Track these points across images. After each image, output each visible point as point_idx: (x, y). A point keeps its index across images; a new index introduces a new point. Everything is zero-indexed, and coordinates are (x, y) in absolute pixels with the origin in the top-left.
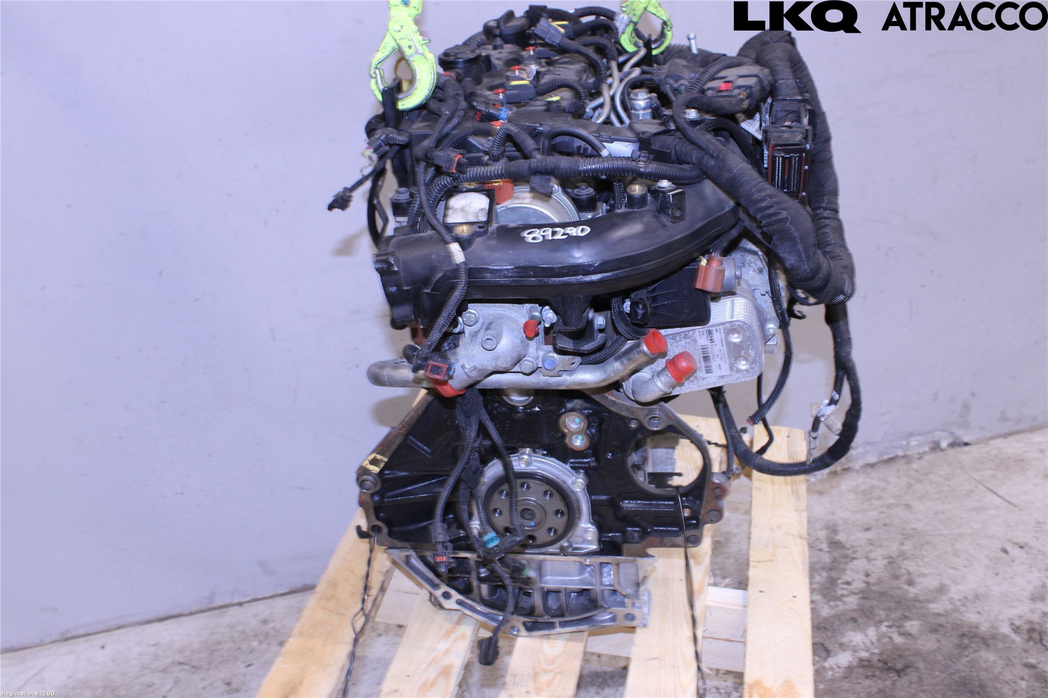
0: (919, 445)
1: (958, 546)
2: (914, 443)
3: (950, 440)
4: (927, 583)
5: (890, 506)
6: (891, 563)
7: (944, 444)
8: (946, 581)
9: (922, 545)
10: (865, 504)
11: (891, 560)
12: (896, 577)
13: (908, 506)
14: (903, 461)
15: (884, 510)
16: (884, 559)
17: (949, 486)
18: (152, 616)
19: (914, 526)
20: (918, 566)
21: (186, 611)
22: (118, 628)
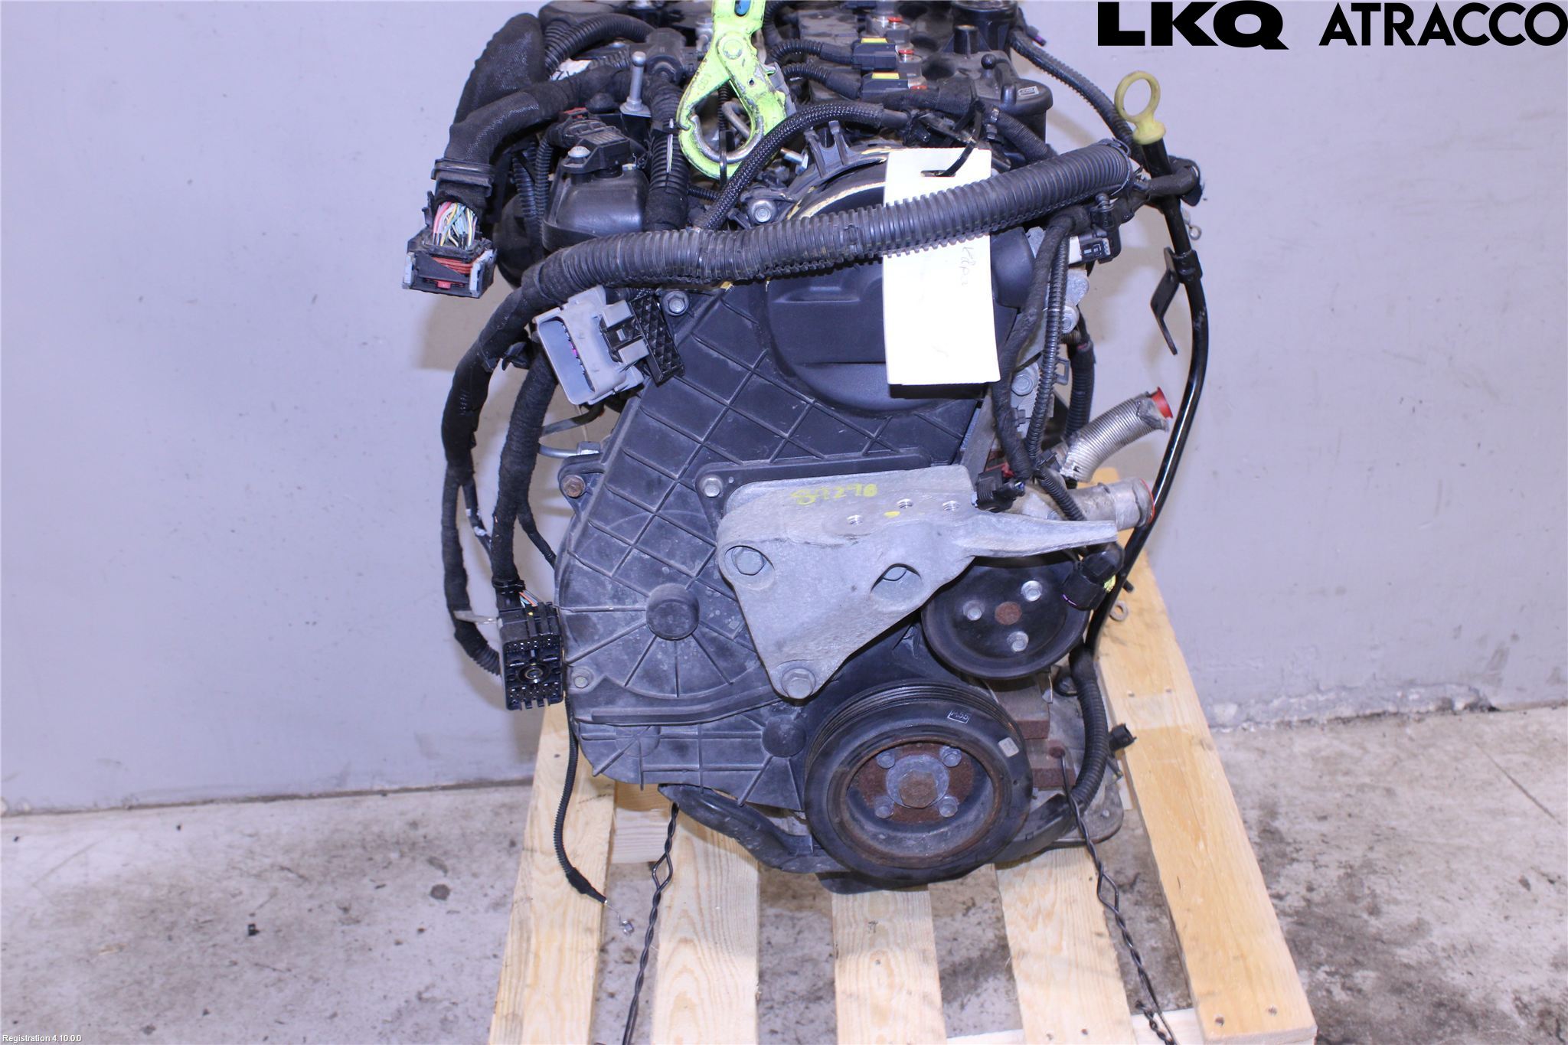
0: (1421, 701)
1: (1454, 866)
2: (1413, 696)
3: (1471, 700)
4: (1399, 915)
5: (1361, 788)
6: (1349, 876)
7: (1459, 705)
8: (1428, 917)
9: (1401, 855)
10: (1326, 778)
11: (1349, 871)
12: (1353, 898)
13: (1389, 792)
14: (1392, 721)
15: (1353, 792)
16: (1339, 867)
17: (1457, 769)
18: (254, 792)
19: (1393, 824)
20: (1390, 887)
21: (303, 792)
22: (205, 802)
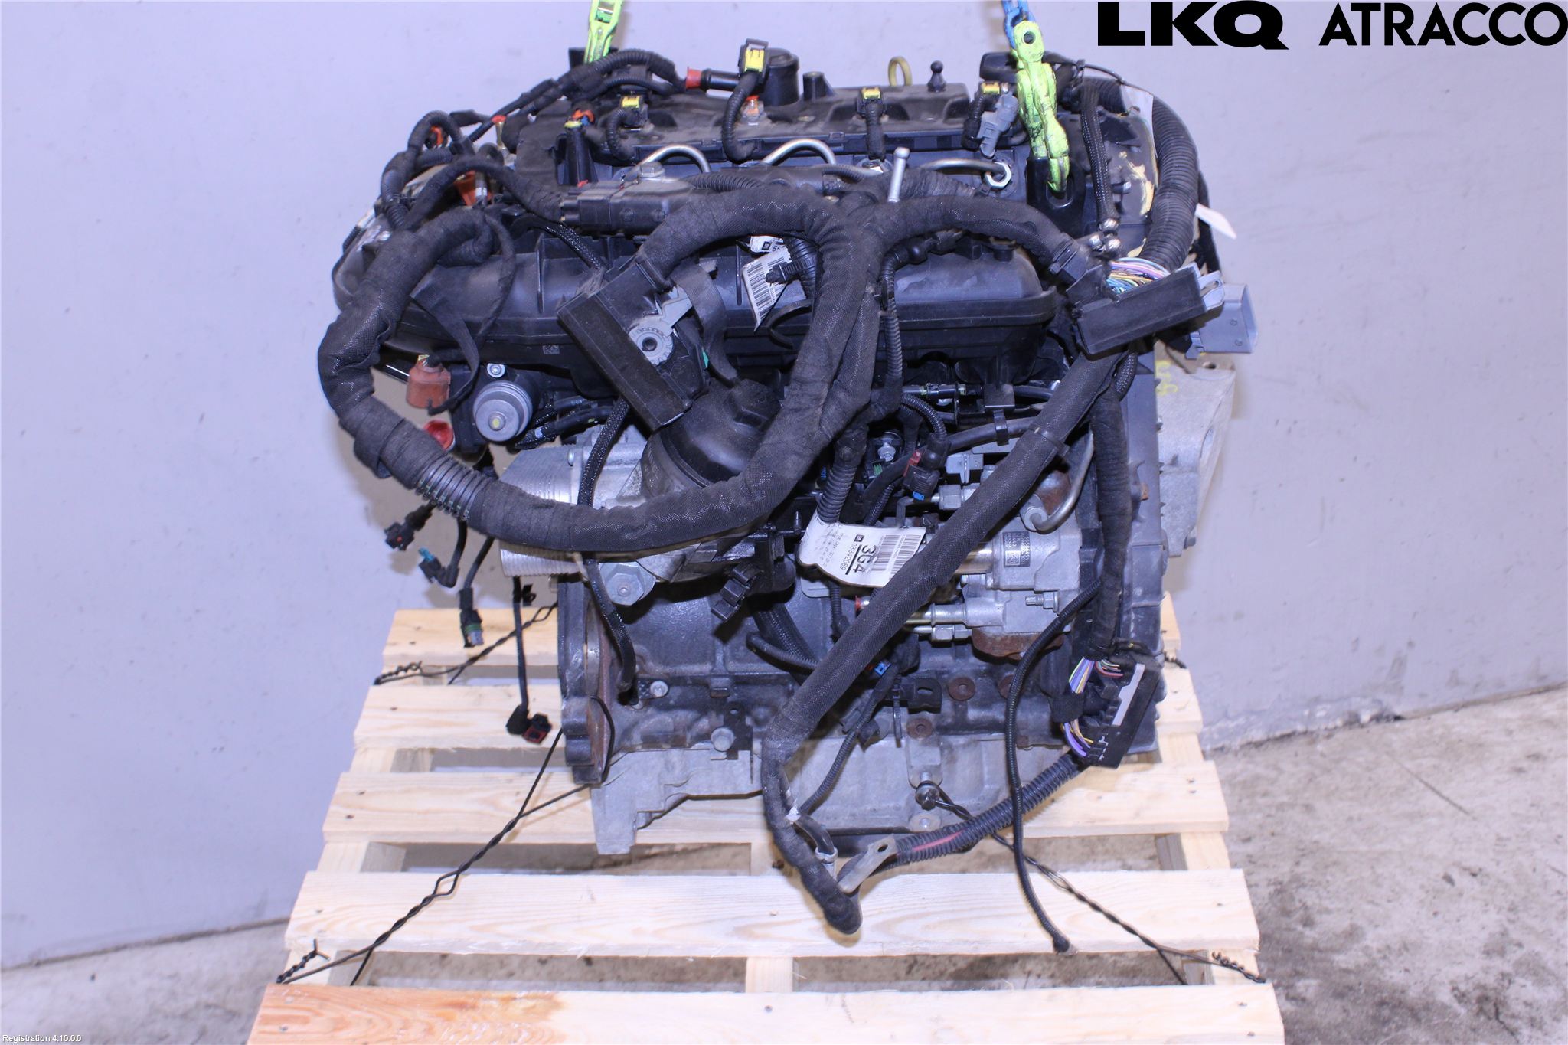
0: (1327, 717)
1: (1379, 871)
2: (1320, 714)
3: (1375, 711)
4: (1333, 923)
5: (1281, 807)
6: (1279, 892)
7: (1365, 717)
8: (1360, 922)
9: (1327, 867)
10: (1245, 802)
11: (1279, 887)
12: (1286, 913)
13: (1308, 808)
14: (1302, 740)
15: (1273, 811)
16: (1269, 885)
17: (1370, 779)
18: (169, 932)
19: (1316, 837)
20: (1320, 897)
21: (222, 926)
22: (118, 949)
